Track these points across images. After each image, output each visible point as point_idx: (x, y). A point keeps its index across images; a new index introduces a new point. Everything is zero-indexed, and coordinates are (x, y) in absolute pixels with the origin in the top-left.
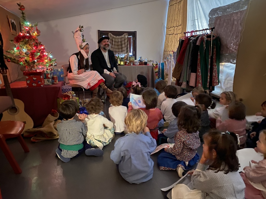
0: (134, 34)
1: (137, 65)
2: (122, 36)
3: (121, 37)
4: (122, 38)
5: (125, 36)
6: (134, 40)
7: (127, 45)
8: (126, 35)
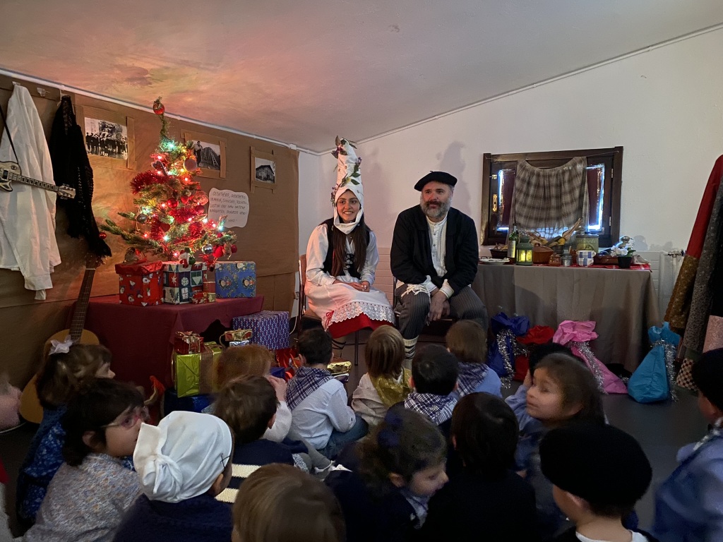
0: (613, 158)
2: (566, 168)
3: (559, 169)
4: (564, 172)
5: (574, 165)
6: (613, 179)
7: (581, 196)
8: (581, 162)
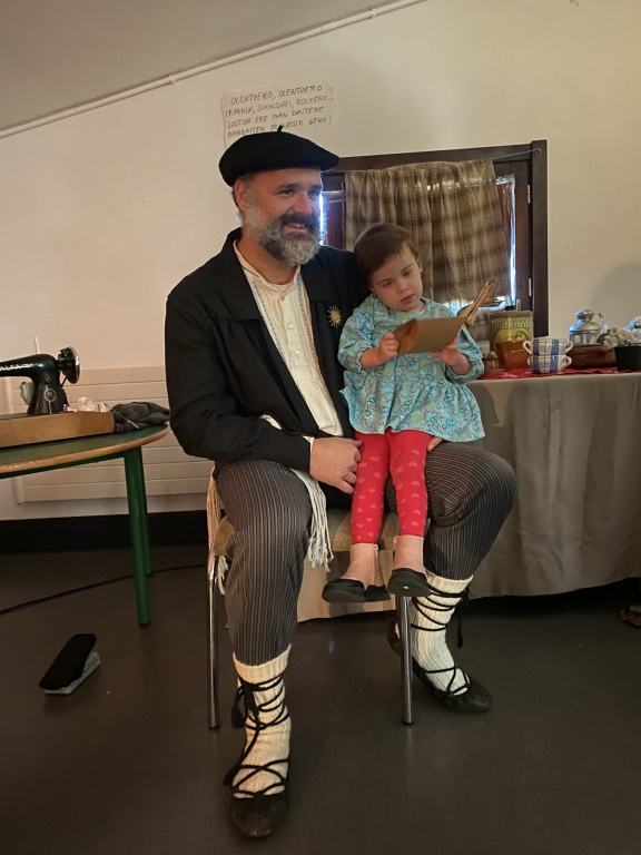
0: (526, 163)
1: (554, 372)
6: (531, 206)
